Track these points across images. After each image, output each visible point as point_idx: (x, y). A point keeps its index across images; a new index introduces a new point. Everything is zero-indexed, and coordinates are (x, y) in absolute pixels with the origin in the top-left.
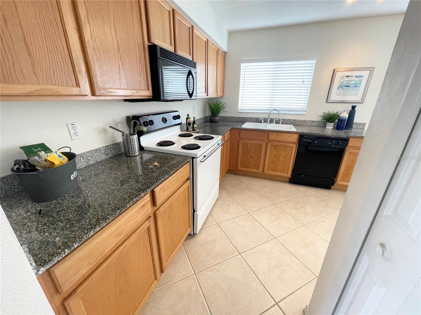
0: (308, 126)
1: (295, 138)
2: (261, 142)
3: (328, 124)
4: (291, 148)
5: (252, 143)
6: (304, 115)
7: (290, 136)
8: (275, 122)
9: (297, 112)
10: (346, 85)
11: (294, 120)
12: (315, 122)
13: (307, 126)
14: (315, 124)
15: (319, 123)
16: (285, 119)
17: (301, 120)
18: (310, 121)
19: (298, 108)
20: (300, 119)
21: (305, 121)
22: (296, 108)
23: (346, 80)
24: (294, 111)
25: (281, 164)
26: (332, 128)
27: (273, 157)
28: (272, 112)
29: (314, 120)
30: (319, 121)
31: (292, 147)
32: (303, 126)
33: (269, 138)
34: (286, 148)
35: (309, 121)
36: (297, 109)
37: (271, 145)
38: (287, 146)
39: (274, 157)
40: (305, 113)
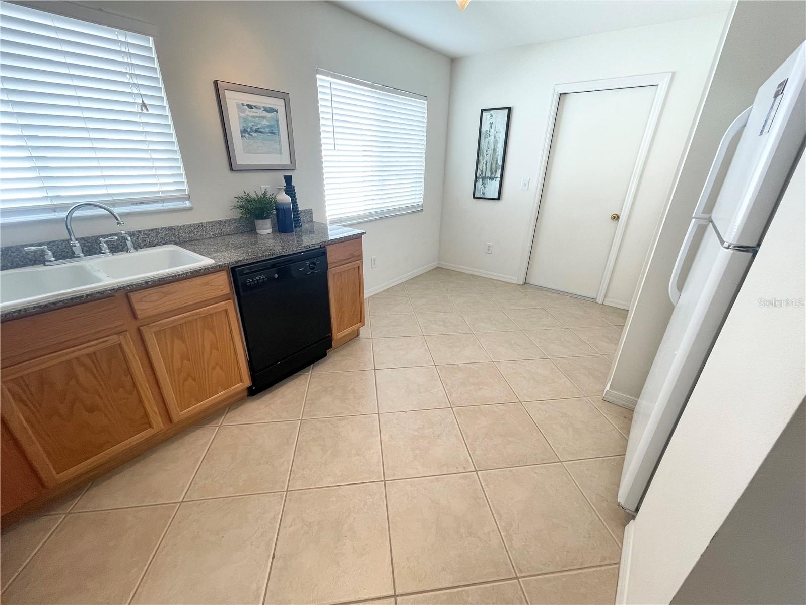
0: (215, 237)
1: (222, 284)
2: (114, 339)
3: (259, 223)
4: (224, 315)
5: (69, 361)
6: (190, 209)
7: (207, 284)
8: (109, 248)
9: (165, 204)
10: (254, 128)
11: (171, 229)
12: (225, 222)
13: (210, 238)
14: (228, 229)
15: (236, 224)
16: (140, 232)
17: (190, 226)
18: (212, 222)
19: (163, 192)
20: (187, 223)
21: (201, 226)
22: (158, 192)
23: (251, 116)
24: (155, 201)
25: (213, 368)
26: (270, 231)
27: (182, 361)
28: (76, 214)
29: (223, 218)
30: (235, 220)
31: (226, 310)
32: (202, 239)
33: (138, 312)
34: (210, 320)
35: (213, 224)
36: (160, 194)
37: (156, 333)
38: (211, 314)
39: (185, 362)
40: (188, 204)
